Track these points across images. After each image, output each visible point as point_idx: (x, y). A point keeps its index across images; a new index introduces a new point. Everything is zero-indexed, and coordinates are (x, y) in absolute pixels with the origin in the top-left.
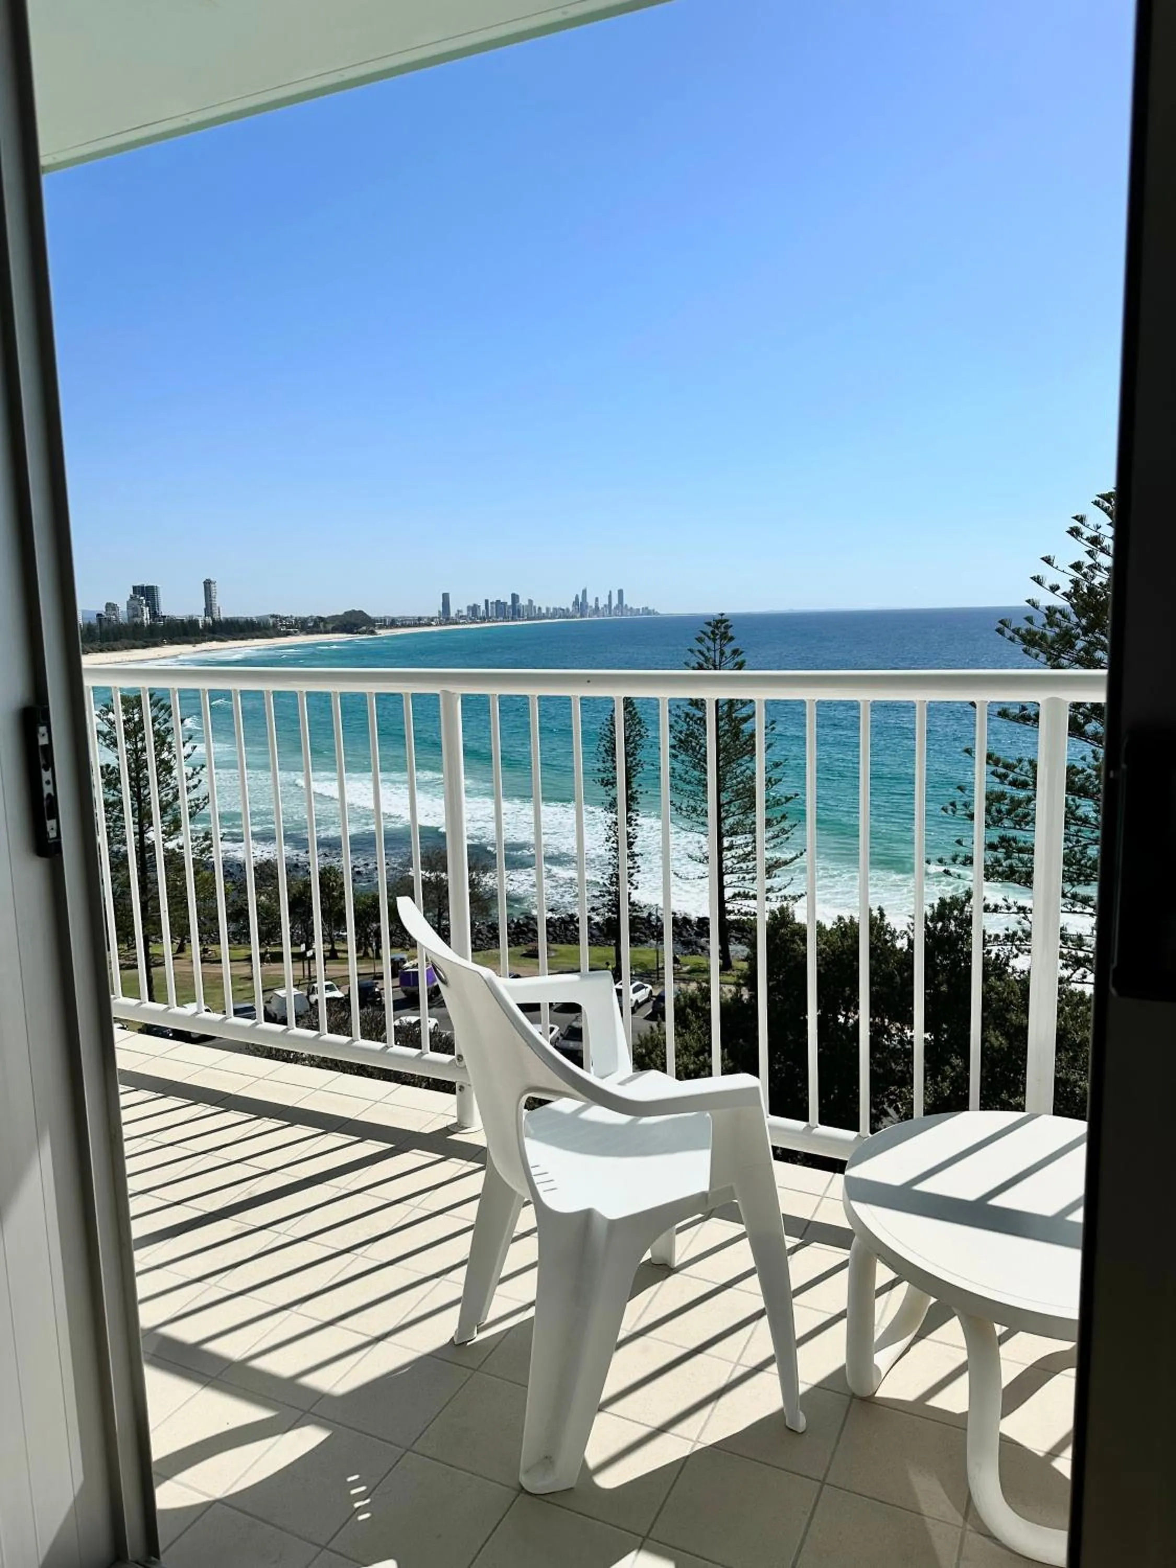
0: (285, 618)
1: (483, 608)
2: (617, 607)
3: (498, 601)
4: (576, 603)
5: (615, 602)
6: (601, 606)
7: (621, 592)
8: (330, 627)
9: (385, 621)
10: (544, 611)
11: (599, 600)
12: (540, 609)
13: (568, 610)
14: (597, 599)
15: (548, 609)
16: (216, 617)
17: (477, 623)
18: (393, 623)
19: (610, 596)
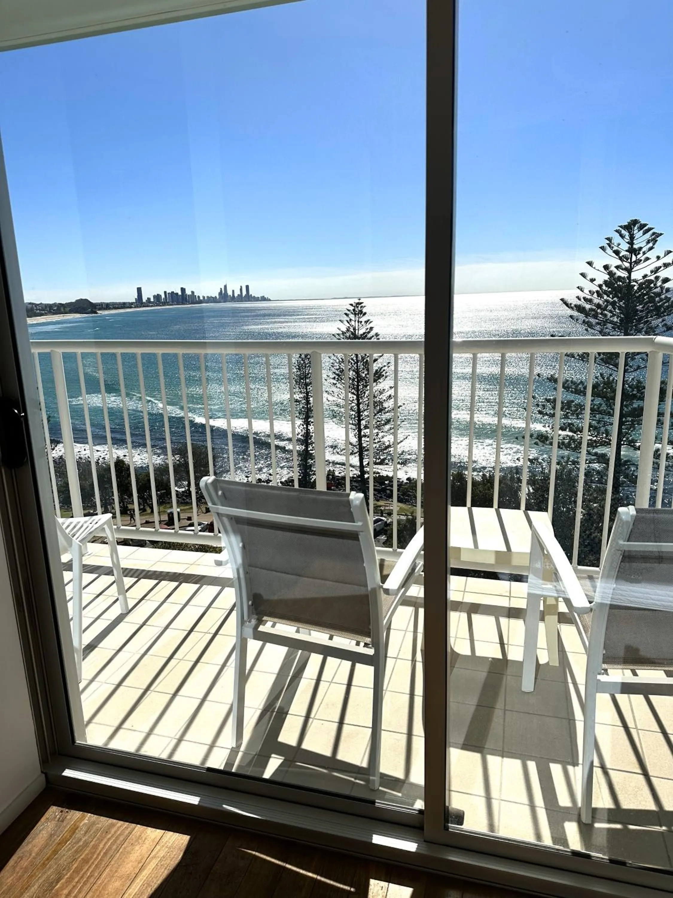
0: (38, 305)
1: (163, 296)
2: (246, 297)
3: (173, 292)
4: (220, 293)
5: (244, 293)
6: (236, 295)
7: (247, 287)
8: (68, 309)
9: (102, 305)
10: (201, 298)
11: (235, 292)
12: (199, 297)
13: (216, 297)
14: (233, 291)
15: (204, 297)
17: (161, 306)
18: (107, 306)
19: (241, 290)
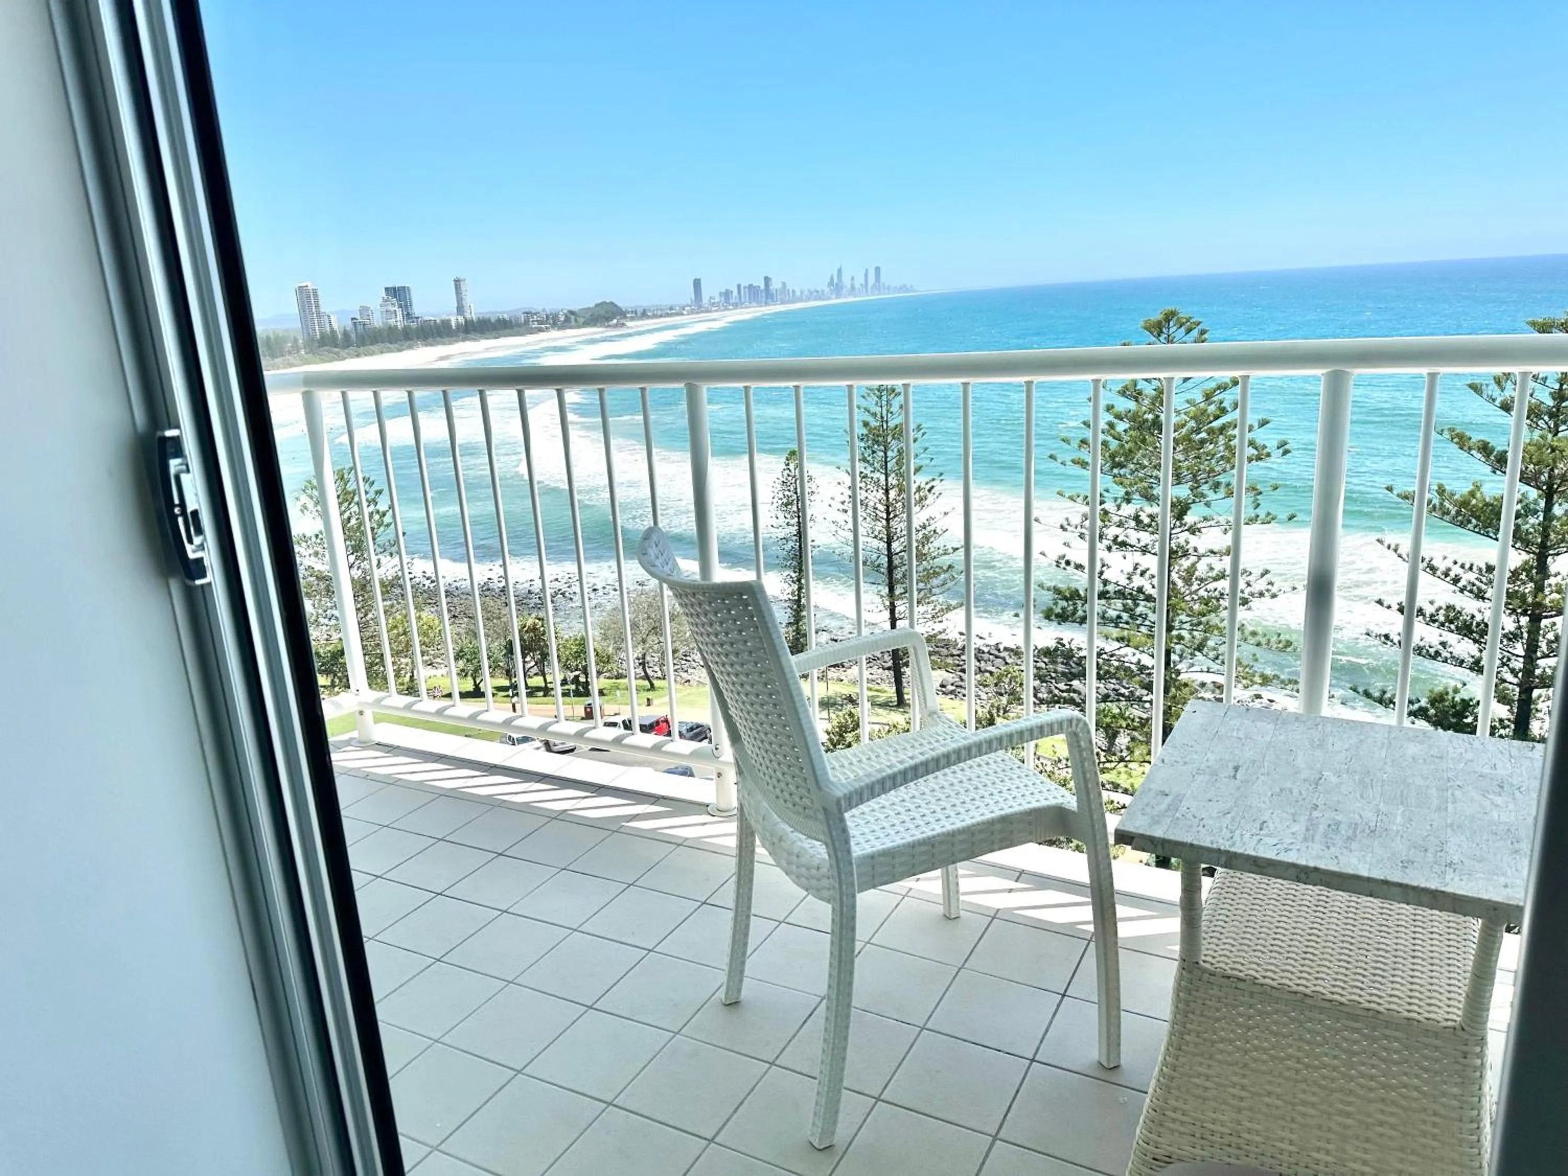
0: (536, 313)
1: (735, 292)
2: (874, 285)
3: (750, 286)
4: (831, 283)
5: (872, 278)
6: (857, 285)
7: (878, 270)
8: (581, 320)
9: (636, 312)
10: (798, 293)
11: (856, 277)
12: (794, 291)
13: (823, 291)
14: (853, 277)
15: (802, 291)
16: (468, 316)
18: (644, 313)
19: (866, 274)
